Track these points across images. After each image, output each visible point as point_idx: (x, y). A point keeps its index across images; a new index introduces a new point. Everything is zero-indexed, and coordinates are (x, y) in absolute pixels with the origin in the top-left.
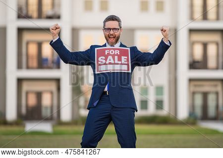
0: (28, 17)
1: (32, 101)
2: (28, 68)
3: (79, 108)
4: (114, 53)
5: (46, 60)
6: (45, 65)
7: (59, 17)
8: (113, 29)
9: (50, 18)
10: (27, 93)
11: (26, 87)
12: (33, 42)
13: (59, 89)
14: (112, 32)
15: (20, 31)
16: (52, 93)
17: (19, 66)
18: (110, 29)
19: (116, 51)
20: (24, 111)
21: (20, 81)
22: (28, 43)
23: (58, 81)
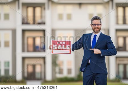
0: (27, 23)
1: (30, 69)
2: (28, 51)
3: (56, 73)
4: (62, 44)
5: (38, 47)
6: (37, 50)
7: (44, 23)
8: (97, 24)
9: (39, 24)
10: (28, 65)
11: (27, 62)
12: (30, 37)
13: (45, 63)
14: (97, 26)
15: (24, 31)
16: (41, 65)
17: (23, 51)
18: (95, 25)
19: (63, 42)
20: (26, 75)
21: (24, 59)
22: (28, 38)
23: (44, 58)
